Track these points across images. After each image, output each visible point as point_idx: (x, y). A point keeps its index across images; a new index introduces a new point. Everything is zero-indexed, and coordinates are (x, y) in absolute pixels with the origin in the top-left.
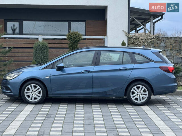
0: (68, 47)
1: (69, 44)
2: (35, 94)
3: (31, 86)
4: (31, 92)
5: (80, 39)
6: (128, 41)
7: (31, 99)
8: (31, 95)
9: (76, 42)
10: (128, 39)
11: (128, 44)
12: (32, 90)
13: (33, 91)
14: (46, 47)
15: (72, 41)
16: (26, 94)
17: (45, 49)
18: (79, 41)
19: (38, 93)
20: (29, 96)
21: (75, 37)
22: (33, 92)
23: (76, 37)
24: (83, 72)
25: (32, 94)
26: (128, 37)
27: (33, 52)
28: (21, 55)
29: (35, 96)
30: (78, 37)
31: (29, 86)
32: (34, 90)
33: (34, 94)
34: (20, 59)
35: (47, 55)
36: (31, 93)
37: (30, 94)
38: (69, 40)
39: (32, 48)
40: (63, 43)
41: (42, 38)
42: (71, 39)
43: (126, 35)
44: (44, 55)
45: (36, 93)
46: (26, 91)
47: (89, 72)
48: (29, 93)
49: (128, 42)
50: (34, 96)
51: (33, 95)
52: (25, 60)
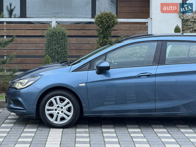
0: (97, 35)
1: (99, 31)
2: (62, 112)
3: (55, 99)
4: (55, 108)
5: (115, 23)
6: (182, 25)
7: (56, 120)
8: (55, 113)
9: (109, 28)
10: (183, 22)
11: (183, 31)
12: (58, 105)
13: (58, 107)
14: (64, 35)
15: (103, 25)
16: (47, 113)
17: (62, 38)
18: (113, 26)
19: (67, 110)
20: (52, 116)
21: (108, 20)
22: (59, 109)
23: (110, 20)
24: (139, 76)
25: (57, 111)
26: (183, 20)
27: (45, 42)
28: (26, 47)
29: (61, 115)
30: (112, 21)
31: (52, 99)
32: (60, 106)
33: (60, 112)
34: (25, 53)
35: (65, 47)
36: (56, 110)
37: (54, 111)
38: (99, 25)
39: (43, 36)
40: (88, 28)
41: (56, 22)
42: (102, 22)
43: (180, 17)
44: (62, 47)
45: (64, 111)
46: (47, 107)
47: (148, 76)
49: (182, 27)
52: (31, 54)
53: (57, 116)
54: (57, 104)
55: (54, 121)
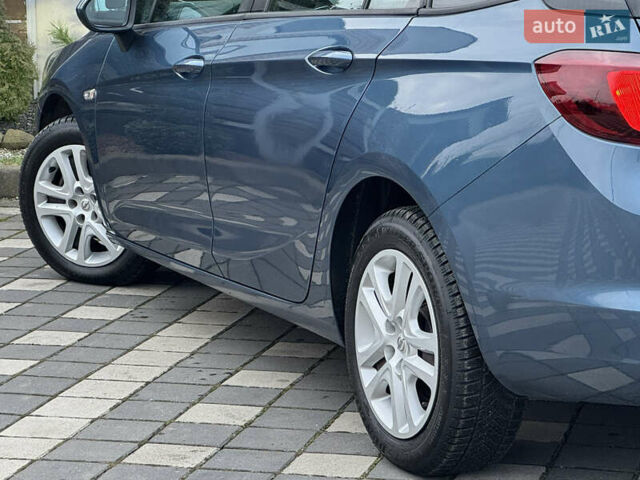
2: (95, 215)
3: (71, 157)
7: (76, 246)
12: (78, 184)
16: (41, 209)
22: (84, 201)
25: (78, 211)
29: (92, 228)
32: (87, 190)
33: (88, 215)
36: (73, 203)
37: (66, 208)
45: (98, 213)
48: (63, 201)
50: (90, 232)
51: (82, 217)
53: (80, 229)
54: (78, 179)
55: (67, 251)
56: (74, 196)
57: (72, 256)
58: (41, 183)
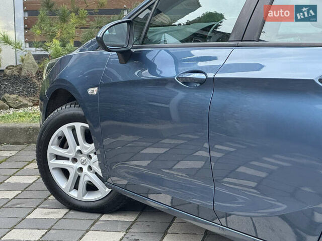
2: (90, 168)
7: (76, 187)
12: (78, 148)
16: (52, 163)
22: (82, 158)
25: (78, 165)
29: (88, 176)
31: (65, 129)
32: (86, 152)
33: (85, 168)
36: (75, 160)
37: (70, 163)
45: (94, 167)
48: (68, 159)
50: (87, 179)
51: (81, 169)
54: (78, 145)
55: (70, 191)
56: (76, 155)
57: (74, 194)
58: (52, 147)
